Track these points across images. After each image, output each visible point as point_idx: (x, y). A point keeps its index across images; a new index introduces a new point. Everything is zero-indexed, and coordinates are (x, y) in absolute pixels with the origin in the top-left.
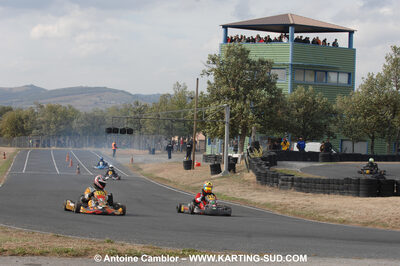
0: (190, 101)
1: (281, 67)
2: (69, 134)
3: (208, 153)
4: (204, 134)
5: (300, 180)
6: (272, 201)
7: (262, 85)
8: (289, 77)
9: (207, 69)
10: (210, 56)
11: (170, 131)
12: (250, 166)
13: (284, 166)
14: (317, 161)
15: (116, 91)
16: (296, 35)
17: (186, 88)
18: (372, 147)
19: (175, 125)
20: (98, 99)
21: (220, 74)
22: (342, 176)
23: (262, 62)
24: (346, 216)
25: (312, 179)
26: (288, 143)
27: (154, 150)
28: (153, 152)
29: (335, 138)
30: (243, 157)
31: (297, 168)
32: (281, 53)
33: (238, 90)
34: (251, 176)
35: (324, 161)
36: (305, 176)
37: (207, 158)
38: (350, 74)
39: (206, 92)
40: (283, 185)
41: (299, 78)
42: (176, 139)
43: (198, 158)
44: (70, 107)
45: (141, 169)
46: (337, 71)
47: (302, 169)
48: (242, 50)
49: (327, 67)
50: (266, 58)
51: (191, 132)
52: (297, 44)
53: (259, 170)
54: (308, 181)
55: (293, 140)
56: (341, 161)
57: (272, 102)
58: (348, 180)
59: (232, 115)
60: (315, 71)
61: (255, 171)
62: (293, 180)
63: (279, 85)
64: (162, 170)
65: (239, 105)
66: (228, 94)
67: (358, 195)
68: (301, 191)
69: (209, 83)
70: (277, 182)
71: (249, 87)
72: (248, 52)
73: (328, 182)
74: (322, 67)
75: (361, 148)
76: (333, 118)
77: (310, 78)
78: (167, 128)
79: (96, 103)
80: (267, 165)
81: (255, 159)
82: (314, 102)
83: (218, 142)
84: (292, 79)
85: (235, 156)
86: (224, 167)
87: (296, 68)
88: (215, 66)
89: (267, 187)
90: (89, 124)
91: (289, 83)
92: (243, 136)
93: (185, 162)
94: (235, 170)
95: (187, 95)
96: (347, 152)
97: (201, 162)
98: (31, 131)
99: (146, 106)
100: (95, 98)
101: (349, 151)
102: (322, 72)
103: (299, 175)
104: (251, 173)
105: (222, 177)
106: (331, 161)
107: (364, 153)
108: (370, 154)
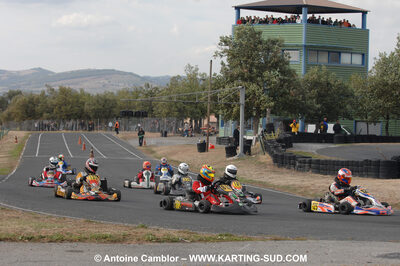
0: (202, 83)
1: (295, 48)
2: (80, 117)
3: (221, 134)
4: (217, 116)
5: (318, 162)
6: (291, 183)
7: (275, 66)
8: (303, 57)
9: (220, 51)
10: (223, 39)
11: (182, 114)
12: (266, 148)
13: (299, 147)
14: (332, 142)
15: (125, 73)
16: (309, 16)
17: (197, 69)
18: (387, 128)
19: (188, 107)
21: (232, 56)
22: (362, 158)
23: (274, 42)
25: (330, 161)
27: (166, 133)
28: (165, 135)
30: (257, 140)
31: (312, 149)
33: (251, 71)
34: (266, 158)
35: (338, 143)
36: (323, 157)
37: (220, 141)
38: (363, 55)
40: (300, 167)
41: (313, 59)
42: (188, 121)
43: (213, 140)
44: (82, 90)
45: (153, 152)
46: (351, 52)
47: (318, 151)
49: (341, 48)
51: (204, 113)
52: (310, 25)
53: (275, 152)
54: (326, 163)
55: (307, 122)
56: (357, 142)
58: (368, 162)
59: (246, 97)
60: (329, 52)
61: (271, 153)
62: (310, 162)
63: (292, 66)
64: (174, 153)
65: (253, 87)
66: (242, 76)
67: (377, 176)
68: (319, 173)
69: (222, 63)
70: (294, 165)
71: (262, 68)
72: (260, 33)
73: (347, 164)
74: (335, 48)
75: (376, 130)
77: (324, 59)
78: (179, 111)
79: (104, 86)
80: (283, 147)
81: (270, 141)
82: (328, 84)
83: (231, 124)
84: (306, 60)
85: (248, 138)
86: (239, 150)
87: (309, 49)
89: (284, 170)
90: (100, 107)
91: (303, 64)
92: (257, 118)
93: (199, 145)
94: (250, 152)
95: (199, 77)
96: (362, 133)
97: (214, 144)
98: (41, 115)
99: (157, 89)
100: (103, 81)
101: (364, 133)
102: (335, 53)
103: (316, 157)
104: (267, 155)
105: (238, 159)
106: (346, 142)
107: (378, 134)
108: (384, 134)
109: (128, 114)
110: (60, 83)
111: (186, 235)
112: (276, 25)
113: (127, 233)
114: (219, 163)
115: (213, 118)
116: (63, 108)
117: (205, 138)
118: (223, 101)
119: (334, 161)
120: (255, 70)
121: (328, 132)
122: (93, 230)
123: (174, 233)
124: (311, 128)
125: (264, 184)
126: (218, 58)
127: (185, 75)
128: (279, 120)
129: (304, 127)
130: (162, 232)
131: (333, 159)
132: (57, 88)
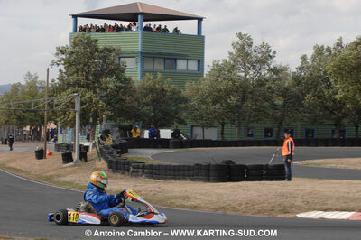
0: (41, 91)
1: (131, 55)
3: (60, 141)
4: (56, 123)
5: (151, 167)
7: (111, 73)
8: (139, 65)
9: (56, 59)
10: (58, 49)
12: (102, 154)
13: (135, 153)
14: (168, 147)
16: (145, 24)
17: (37, 77)
18: (222, 133)
19: (27, 115)
21: (69, 64)
22: (192, 163)
23: (110, 50)
24: (198, 201)
25: (162, 166)
26: (138, 130)
28: (5, 142)
29: (185, 124)
30: (94, 145)
31: (148, 155)
32: (131, 41)
33: (87, 78)
34: (102, 164)
35: (175, 147)
36: (156, 162)
37: (58, 147)
38: (199, 61)
39: (57, 81)
40: (134, 172)
41: (149, 66)
42: (28, 128)
46: (186, 58)
47: (154, 156)
49: (178, 55)
51: (42, 122)
53: (110, 158)
54: (159, 167)
55: (143, 128)
56: (192, 147)
58: (198, 166)
59: (82, 104)
60: (165, 59)
61: (106, 159)
62: (144, 167)
63: (127, 74)
64: (14, 160)
65: (89, 94)
66: (78, 84)
67: (208, 180)
68: (152, 177)
69: (60, 71)
70: (128, 170)
71: (98, 76)
72: (96, 41)
73: (179, 168)
74: (170, 54)
75: (212, 134)
76: (183, 105)
77: (159, 66)
78: (19, 118)
80: (118, 153)
81: (106, 147)
82: (163, 90)
83: (70, 131)
84: (142, 67)
85: (86, 144)
86: (75, 156)
87: (146, 56)
88: (64, 56)
89: (119, 175)
91: (139, 70)
92: (94, 125)
93: (37, 152)
94: (86, 158)
95: (38, 85)
96: (198, 138)
97: (53, 151)
101: (199, 137)
102: (171, 59)
103: (148, 163)
104: (103, 161)
105: (74, 166)
106: (182, 147)
107: (214, 139)
108: (220, 139)
112: (114, 34)
114: (54, 170)
117: (43, 145)
118: (59, 108)
119: (166, 166)
120: (91, 78)
127: (25, 83)
129: (141, 133)
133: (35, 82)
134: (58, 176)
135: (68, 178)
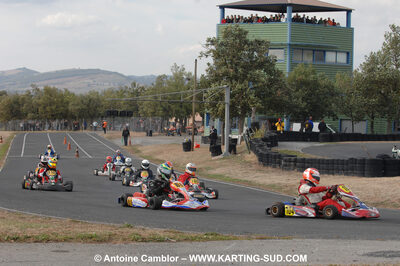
0: (187, 82)
1: (280, 47)
2: (65, 117)
3: (206, 133)
4: (202, 116)
5: (303, 160)
6: (277, 182)
7: (261, 66)
8: (288, 57)
9: (205, 50)
10: (209, 40)
11: (167, 114)
12: (251, 147)
13: (284, 146)
14: (317, 140)
15: (110, 73)
16: (294, 15)
17: (184, 69)
18: (372, 126)
20: (91, 81)
21: (217, 55)
22: (347, 157)
23: (259, 43)
25: (315, 160)
27: (151, 132)
28: (150, 134)
30: (242, 140)
31: (297, 148)
33: (236, 70)
34: (252, 157)
35: (324, 141)
36: (308, 156)
37: (205, 140)
38: (348, 53)
40: (285, 165)
41: (298, 58)
42: (173, 120)
43: (198, 140)
44: (66, 90)
45: (138, 151)
46: (336, 50)
47: (303, 150)
48: (240, 30)
49: (327, 47)
50: (262, 38)
51: (189, 113)
52: (294, 24)
53: (260, 151)
55: (292, 121)
56: (342, 140)
57: (272, 82)
58: (353, 161)
59: (232, 96)
60: (314, 51)
61: (256, 152)
62: (296, 161)
63: (278, 66)
64: (161, 152)
65: (239, 86)
66: (226, 74)
67: (363, 175)
69: (209, 64)
70: (280, 163)
72: (246, 33)
73: (332, 162)
74: (320, 46)
75: (361, 128)
77: (308, 59)
78: (165, 110)
79: (89, 85)
80: (268, 146)
81: (256, 140)
84: (291, 59)
85: (234, 137)
86: (224, 149)
87: (294, 48)
89: (270, 168)
90: (84, 107)
91: (288, 63)
92: (243, 116)
93: (184, 144)
94: (235, 150)
95: (184, 76)
96: (347, 132)
97: (199, 143)
98: (26, 115)
99: (143, 88)
100: (88, 81)
101: (349, 131)
102: (319, 52)
103: (301, 155)
104: (252, 154)
105: (223, 158)
106: (331, 141)
107: (363, 132)
108: (370, 133)
109: (112, 114)
110: (45, 83)
111: (172, 235)
112: (261, 25)
113: (113, 232)
114: (204, 162)
115: (198, 118)
116: (48, 108)
117: (190, 138)
118: (208, 100)
119: (319, 160)
120: (240, 70)
121: (314, 130)
122: (78, 229)
123: (160, 232)
124: (296, 127)
125: (250, 183)
126: (204, 58)
127: (171, 74)
128: (264, 119)
129: (289, 126)
130: (148, 232)
131: (319, 157)
132: (42, 88)
133: (181, 74)
134: (208, 169)
135: (218, 171)
